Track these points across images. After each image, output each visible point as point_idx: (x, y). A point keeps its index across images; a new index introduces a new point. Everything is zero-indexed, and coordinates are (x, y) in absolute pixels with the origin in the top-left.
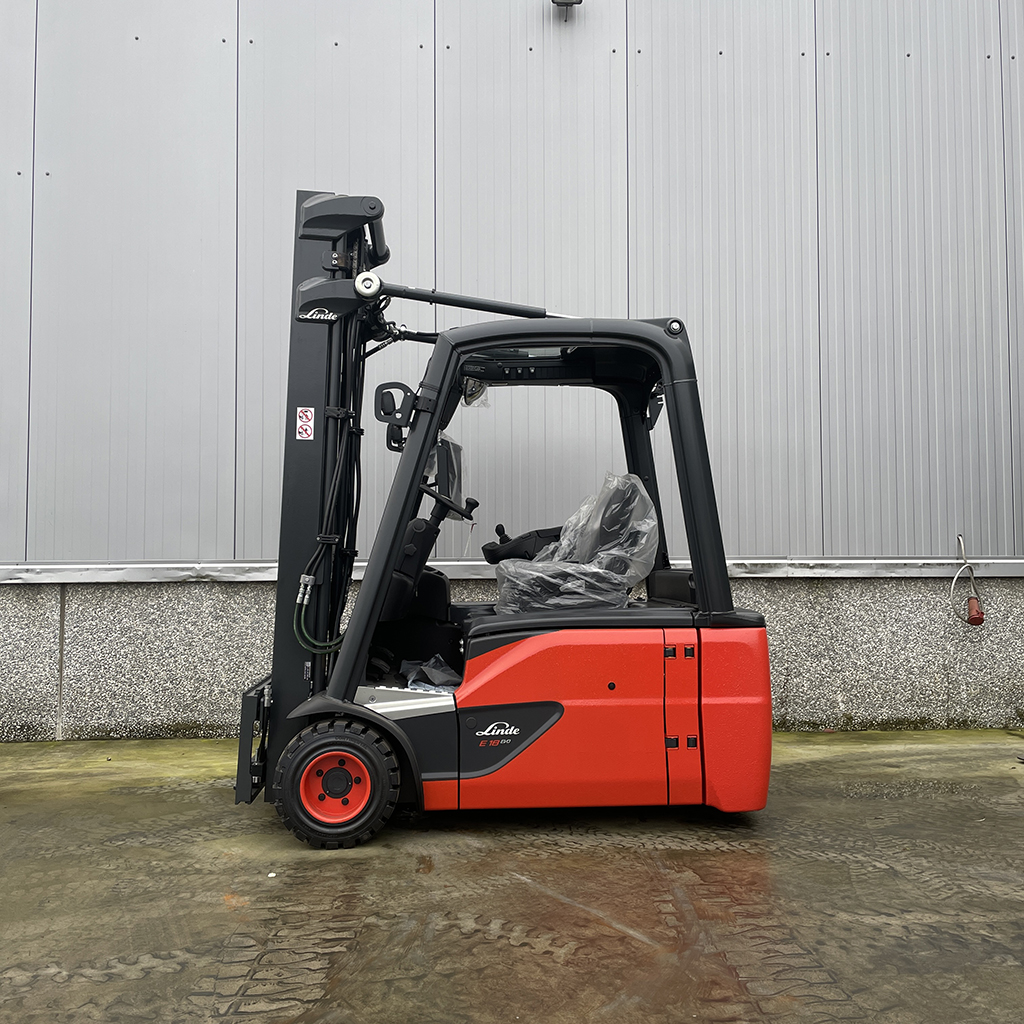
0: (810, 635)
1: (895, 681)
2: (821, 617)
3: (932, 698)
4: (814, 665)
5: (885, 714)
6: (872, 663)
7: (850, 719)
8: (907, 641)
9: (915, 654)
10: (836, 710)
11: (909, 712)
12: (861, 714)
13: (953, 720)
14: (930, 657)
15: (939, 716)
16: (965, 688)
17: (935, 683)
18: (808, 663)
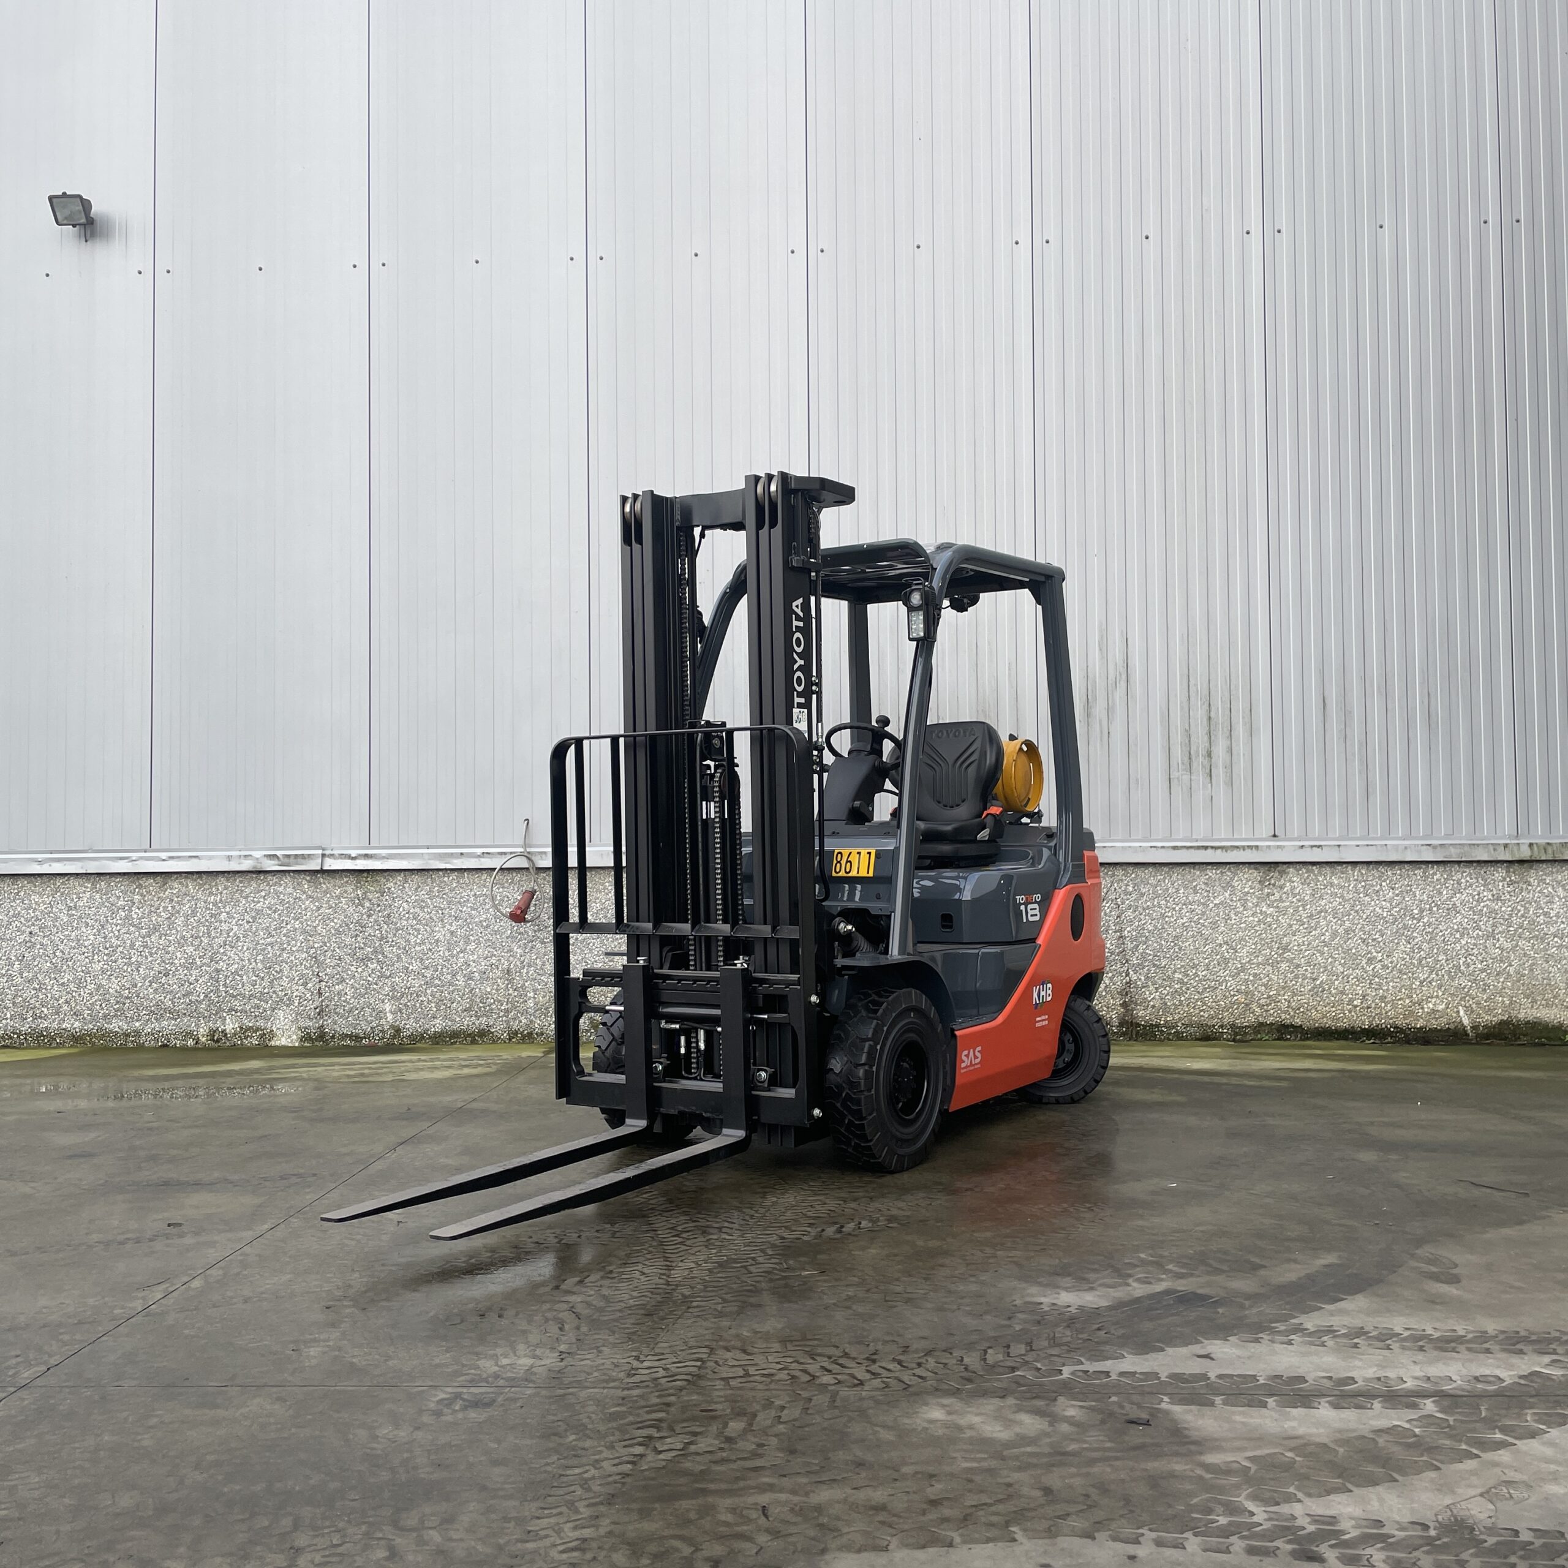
0: (357, 935)
1: (451, 988)
2: (369, 916)
3: (494, 1007)
4: (360, 970)
5: (438, 1025)
6: (426, 968)
7: (398, 1030)
8: (467, 942)
9: (476, 957)
10: (383, 1022)
11: (468, 1023)
12: (410, 1026)
13: (516, 1033)
14: (494, 960)
15: (499, 1028)
16: (532, 995)
17: (497, 990)
18: (353, 968)
